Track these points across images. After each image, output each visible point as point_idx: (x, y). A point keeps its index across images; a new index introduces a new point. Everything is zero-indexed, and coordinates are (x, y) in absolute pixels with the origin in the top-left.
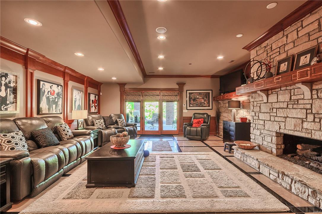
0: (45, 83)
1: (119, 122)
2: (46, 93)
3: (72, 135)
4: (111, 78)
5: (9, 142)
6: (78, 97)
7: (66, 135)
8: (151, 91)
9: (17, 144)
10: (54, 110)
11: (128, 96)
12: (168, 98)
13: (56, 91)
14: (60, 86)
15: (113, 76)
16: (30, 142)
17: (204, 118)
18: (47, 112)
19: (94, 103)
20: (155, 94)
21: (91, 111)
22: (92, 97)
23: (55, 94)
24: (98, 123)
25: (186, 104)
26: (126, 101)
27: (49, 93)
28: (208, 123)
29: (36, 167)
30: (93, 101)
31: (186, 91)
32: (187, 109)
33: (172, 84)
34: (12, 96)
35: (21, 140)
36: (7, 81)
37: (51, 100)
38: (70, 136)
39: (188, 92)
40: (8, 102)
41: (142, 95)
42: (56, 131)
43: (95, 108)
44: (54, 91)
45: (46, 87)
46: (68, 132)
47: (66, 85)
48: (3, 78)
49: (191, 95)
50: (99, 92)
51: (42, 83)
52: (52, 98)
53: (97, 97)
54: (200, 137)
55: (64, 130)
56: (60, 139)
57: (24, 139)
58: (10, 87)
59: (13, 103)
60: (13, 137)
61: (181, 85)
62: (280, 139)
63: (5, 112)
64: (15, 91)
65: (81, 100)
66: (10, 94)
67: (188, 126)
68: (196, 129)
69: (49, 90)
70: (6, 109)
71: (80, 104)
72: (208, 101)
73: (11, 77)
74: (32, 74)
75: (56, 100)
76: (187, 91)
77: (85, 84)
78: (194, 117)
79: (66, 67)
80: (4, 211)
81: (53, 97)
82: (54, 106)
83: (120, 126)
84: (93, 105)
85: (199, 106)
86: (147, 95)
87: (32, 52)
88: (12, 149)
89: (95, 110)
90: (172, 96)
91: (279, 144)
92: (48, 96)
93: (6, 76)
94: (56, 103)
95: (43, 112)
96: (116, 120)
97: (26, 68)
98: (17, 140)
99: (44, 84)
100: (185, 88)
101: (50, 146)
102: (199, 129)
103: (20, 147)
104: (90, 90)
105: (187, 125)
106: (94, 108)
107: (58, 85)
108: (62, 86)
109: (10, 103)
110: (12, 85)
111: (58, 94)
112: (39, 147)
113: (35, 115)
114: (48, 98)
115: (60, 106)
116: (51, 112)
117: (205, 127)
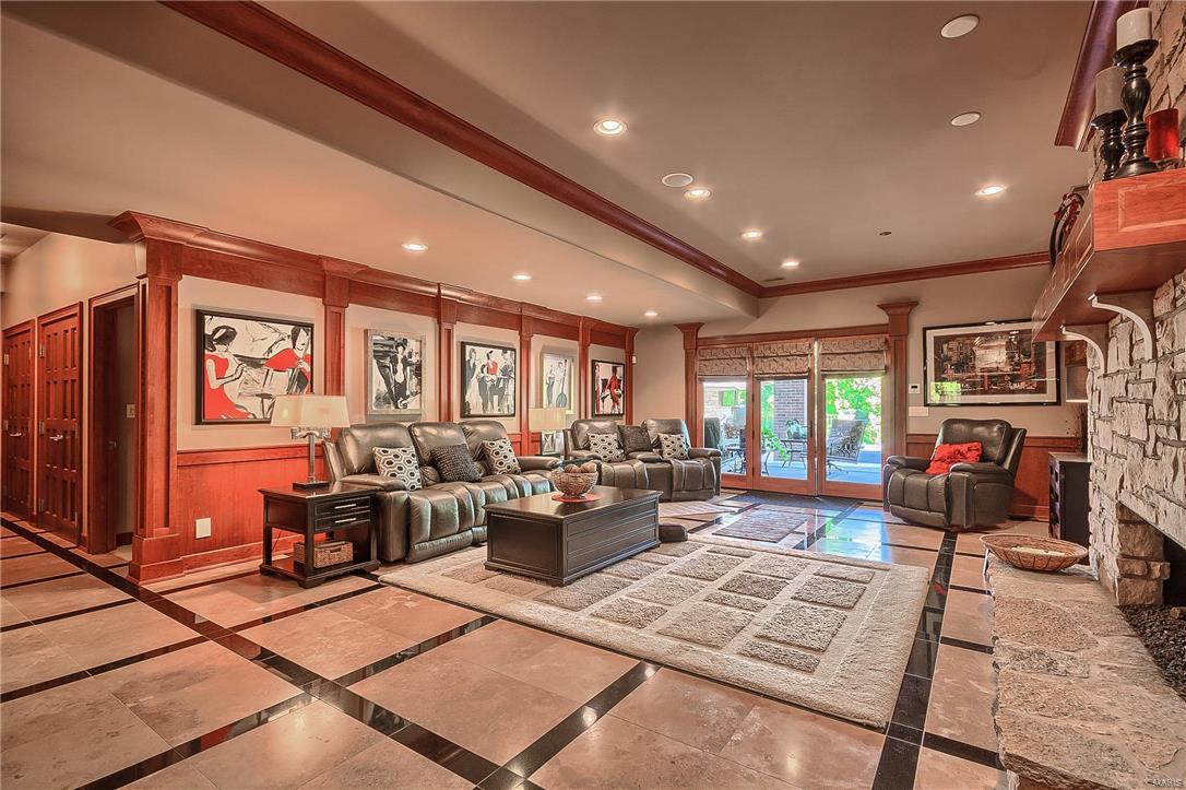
0: (476, 348)
1: (665, 443)
2: (478, 370)
3: (516, 465)
4: (644, 313)
5: (390, 463)
6: (558, 375)
7: (501, 463)
8: (780, 344)
9: (400, 468)
10: (496, 408)
11: (706, 362)
12: (842, 362)
13: (501, 365)
14: (509, 352)
15: (648, 309)
16: (429, 470)
17: (984, 443)
18: (481, 413)
19: (609, 388)
20: (793, 352)
21: (601, 409)
22: (604, 372)
23: (498, 371)
24: (599, 442)
25: (920, 385)
26: (702, 380)
27: (485, 370)
28: (1001, 462)
29: (414, 511)
30: (605, 381)
31: (921, 332)
32: (926, 405)
33: (860, 309)
34: (415, 380)
35: (409, 462)
36: (406, 353)
37: (489, 384)
38: (509, 467)
39: (931, 334)
40: (408, 393)
41: (753, 358)
42: (482, 456)
43: (615, 401)
44: (495, 364)
45: (478, 357)
46: (505, 457)
47: (525, 345)
48: (401, 348)
49: (945, 346)
50: (630, 354)
51: (468, 348)
52: (492, 380)
53: (620, 370)
54: (942, 515)
55: (497, 453)
56: (489, 471)
57: (415, 461)
58: (411, 364)
59: (417, 393)
60: (396, 456)
61: (900, 311)
62: (1140, 534)
63: (403, 412)
64: (418, 371)
65: (566, 382)
66: (411, 378)
67: (900, 467)
68: (926, 481)
69: (485, 361)
70: (405, 406)
71: (566, 392)
72: (1034, 369)
73: (413, 345)
74: (449, 332)
75: (501, 385)
76: (925, 329)
77: (581, 338)
78: (944, 434)
79: (522, 303)
80: (366, 569)
81: (494, 377)
82: (496, 398)
83: (666, 456)
84: (608, 392)
85: (984, 392)
86: (767, 357)
87: (448, 289)
88: (393, 475)
89: (614, 406)
90: (861, 355)
91: (1138, 558)
92: (482, 375)
93: (404, 343)
94: (501, 393)
95: (472, 413)
96: (658, 439)
97: (439, 323)
98: (402, 462)
99: (473, 350)
100: (918, 320)
101: (459, 480)
102: (940, 481)
103: (404, 474)
104: (595, 351)
105: (898, 463)
106: (609, 401)
107: (505, 350)
108: (514, 350)
109: (412, 393)
110: (414, 360)
111: (505, 371)
112: (442, 479)
113: (457, 419)
114: (482, 381)
115: (511, 398)
116: (488, 413)
117: (966, 475)
